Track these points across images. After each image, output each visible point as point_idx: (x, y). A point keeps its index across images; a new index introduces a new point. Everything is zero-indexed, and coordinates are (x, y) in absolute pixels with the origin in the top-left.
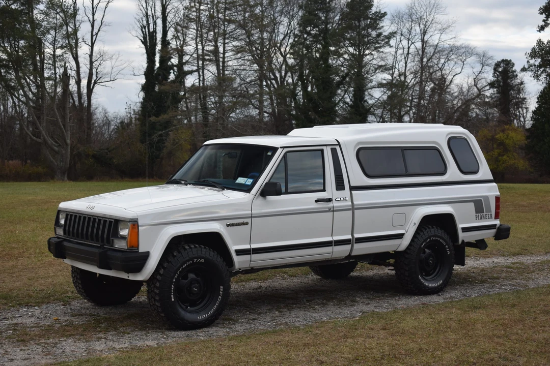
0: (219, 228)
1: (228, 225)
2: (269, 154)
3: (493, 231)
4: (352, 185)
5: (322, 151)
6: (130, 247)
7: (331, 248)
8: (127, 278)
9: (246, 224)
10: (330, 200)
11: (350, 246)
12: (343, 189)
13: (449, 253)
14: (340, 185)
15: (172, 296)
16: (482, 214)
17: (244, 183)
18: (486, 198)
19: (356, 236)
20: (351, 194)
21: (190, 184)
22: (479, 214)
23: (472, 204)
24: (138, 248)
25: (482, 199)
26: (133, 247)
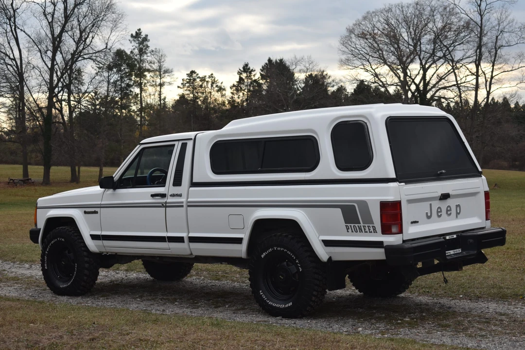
1: (85, 212)
4: (194, 181)
7: (166, 243)
9: (96, 212)
10: (163, 196)
12: (180, 185)
13: (301, 270)
14: (177, 182)
15: (46, 265)
16: (356, 225)
19: (191, 235)
20: (189, 190)
22: (352, 225)
23: (339, 210)
24: (37, 225)
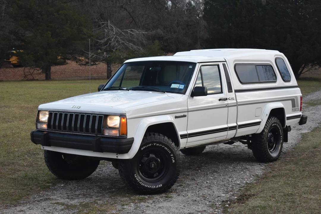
0: (170, 119)
1: (176, 117)
2: (191, 67)
3: (299, 119)
4: (235, 89)
5: (218, 66)
6: (122, 135)
7: (226, 132)
8: (116, 158)
9: (185, 116)
10: (226, 99)
11: (235, 130)
12: (232, 92)
14: (230, 89)
17: (178, 87)
18: (296, 97)
20: (235, 95)
21: (130, 89)
22: (294, 108)
23: (290, 101)
24: (127, 136)
25: (295, 98)
26: (123, 134)
